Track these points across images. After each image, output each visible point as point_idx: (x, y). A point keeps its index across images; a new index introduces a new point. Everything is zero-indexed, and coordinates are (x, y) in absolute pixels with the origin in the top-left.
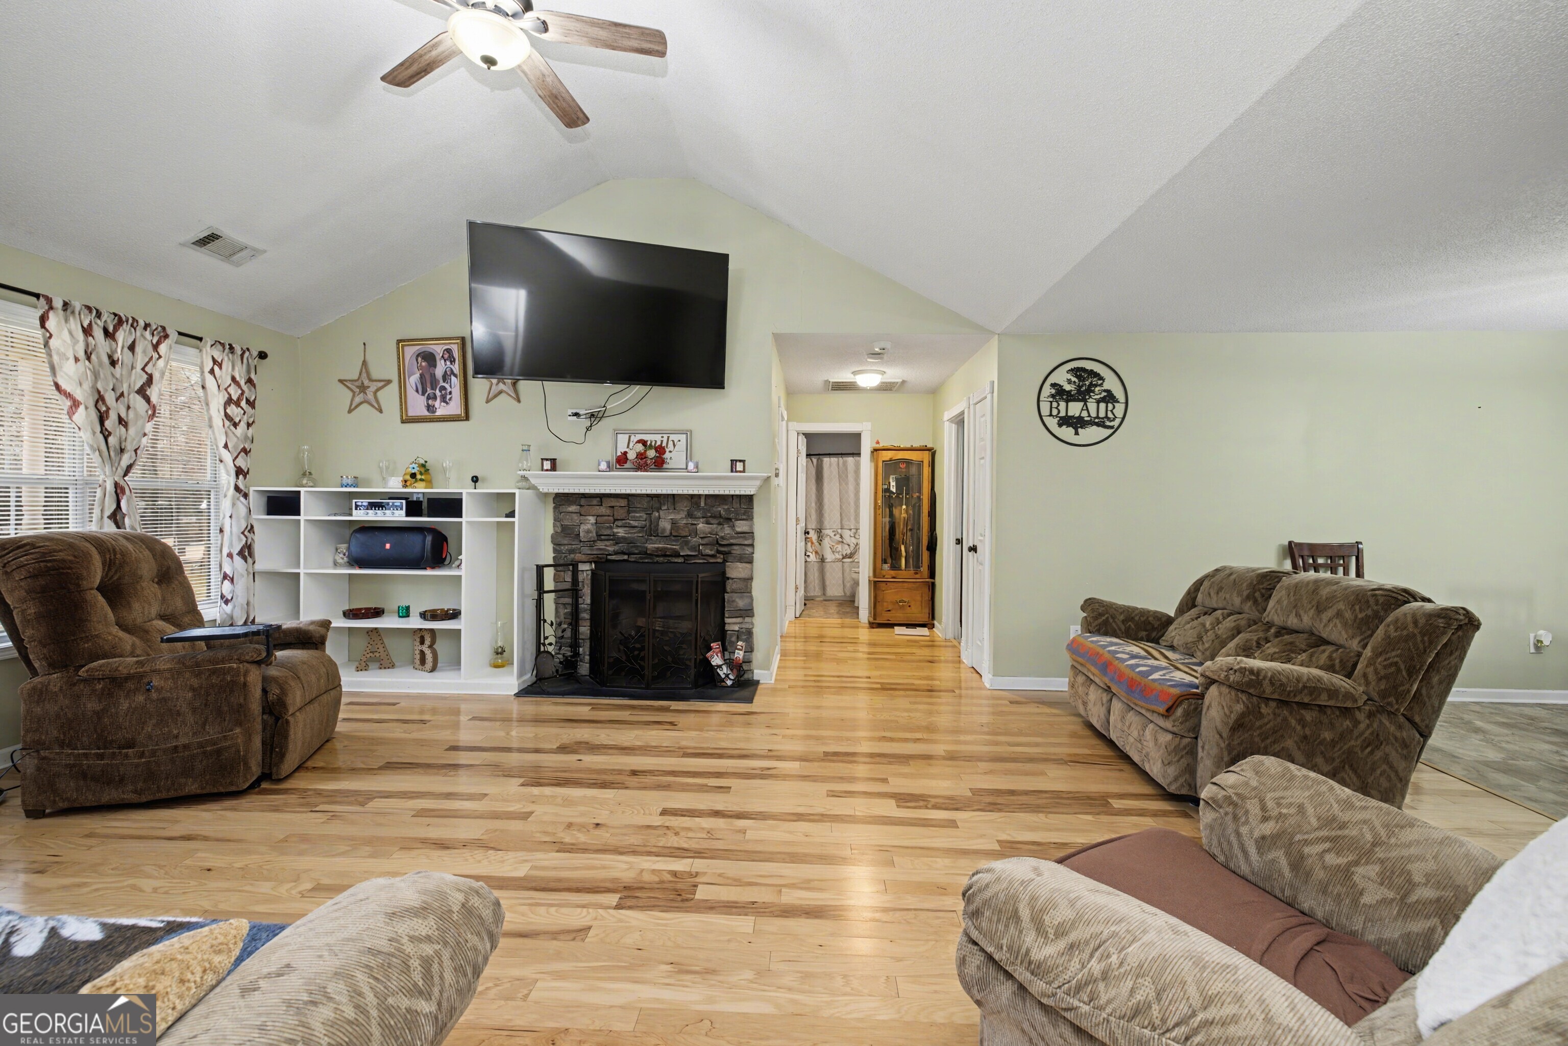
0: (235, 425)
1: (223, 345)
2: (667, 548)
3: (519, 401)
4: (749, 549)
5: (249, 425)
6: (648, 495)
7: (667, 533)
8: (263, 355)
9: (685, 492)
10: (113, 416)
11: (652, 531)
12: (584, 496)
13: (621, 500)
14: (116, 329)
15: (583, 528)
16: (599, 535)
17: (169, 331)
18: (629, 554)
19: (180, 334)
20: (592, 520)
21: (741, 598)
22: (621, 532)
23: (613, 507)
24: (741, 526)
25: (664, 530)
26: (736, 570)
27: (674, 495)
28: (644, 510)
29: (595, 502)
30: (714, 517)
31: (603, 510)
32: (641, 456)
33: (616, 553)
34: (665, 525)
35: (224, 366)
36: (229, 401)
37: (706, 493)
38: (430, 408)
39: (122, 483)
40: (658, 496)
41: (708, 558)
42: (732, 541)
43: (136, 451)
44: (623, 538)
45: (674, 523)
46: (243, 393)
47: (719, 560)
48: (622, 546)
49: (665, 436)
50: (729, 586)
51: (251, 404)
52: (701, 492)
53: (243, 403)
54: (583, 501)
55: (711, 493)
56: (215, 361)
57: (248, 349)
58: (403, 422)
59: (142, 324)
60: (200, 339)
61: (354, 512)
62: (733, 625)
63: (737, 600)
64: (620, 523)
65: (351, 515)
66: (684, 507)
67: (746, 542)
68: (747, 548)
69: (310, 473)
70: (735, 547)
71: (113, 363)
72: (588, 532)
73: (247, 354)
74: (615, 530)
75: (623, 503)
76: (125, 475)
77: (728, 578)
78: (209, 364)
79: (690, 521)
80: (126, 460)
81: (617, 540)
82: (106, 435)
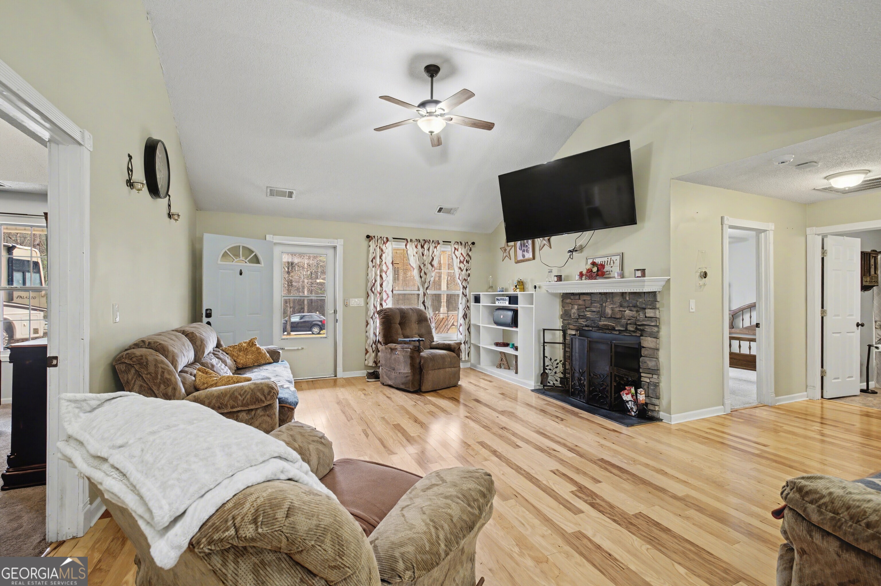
0: (462, 271)
1: (458, 243)
2: (609, 325)
3: (551, 248)
4: (656, 329)
5: (467, 270)
6: (600, 293)
7: (609, 316)
8: (473, 243)
9: (618, 291)
10: (423, 272)
11: (602, 314)
12: (573, 294)
13: (588, 296)
14: (424, 245)
15: (573, 311)
16: (579, 316)
17: (440, 242)
18: (592, 327)
19: (443, 242)
20: (576, 307)
21: (650, 361)
22: (588, 314)
23: (585, 300)
24: (650, 313)
25: (608, 314)
26: (647, 342)
27: (612, 293)
28: (598, 302)
29: (577, 297)
30: (634, 307)
31: (580, 302)
32: (590, 271)
33: (586, 326)
34: (609, 311)
35: (459, 250)
36: (460, 262)
37: (629, 291)
38: (524, 256)
39: (425, 292)
40: (605, 294)
41: (632, 333)
42: (644, 323)
43: (429, 282)
44: (589, 318)
45: (612, 309)
46: (465, 258)
47: (638, 335)
48: (588, 323)
49: (609, 258)
50: (644, 352)
51: (468, 262)
52: (626, 291)
53: (465, 262)
54: (572, 297)
55: (632, 291)
56: (455, 248)
57: (467, 243)
58: (516, 263)
59: (431, 241)
60: (450, 242)
61: (497, 302)
62: (645, 378)
63: (648, 362)
64: (587, 309)
65: (495, 303)
66: (618, 299)
67: (653, 324)
68: (654, 328)
69: (492, 287)
70: (647, 327)
71: (423, 255)
72: (574, 313)
73: (467, 244)
74: (586, 313)
75: (588, 298)
76: (426, 290)
77: (644, 347)
78: (453, 249)
79: (621, 309)
80: (426, 286)
81: (587, 319)
82: (421, 277)
